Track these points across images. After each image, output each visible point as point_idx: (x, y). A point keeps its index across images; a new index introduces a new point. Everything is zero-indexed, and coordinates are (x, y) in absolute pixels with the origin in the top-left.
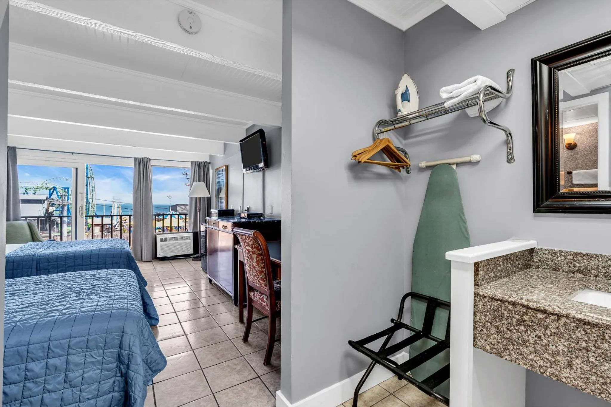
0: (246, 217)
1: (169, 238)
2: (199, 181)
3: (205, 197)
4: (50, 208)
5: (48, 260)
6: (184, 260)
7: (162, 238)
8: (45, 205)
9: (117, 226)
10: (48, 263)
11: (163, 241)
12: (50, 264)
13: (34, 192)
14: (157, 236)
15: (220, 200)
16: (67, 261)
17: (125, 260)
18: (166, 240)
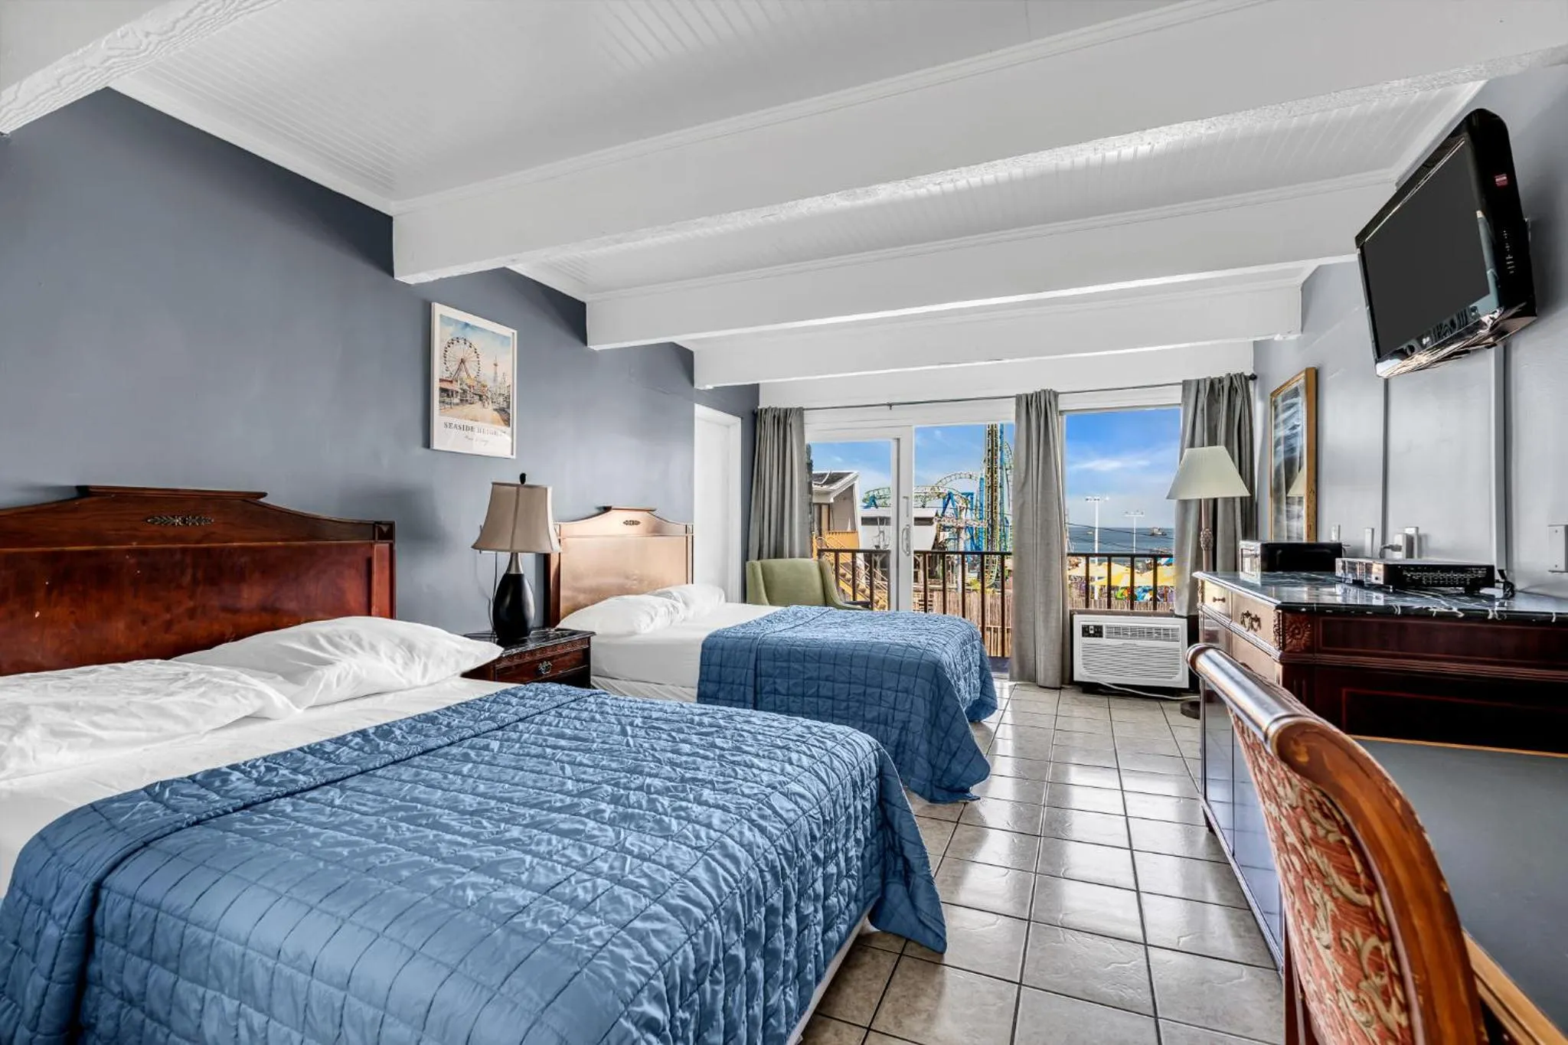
0: (1381, 582)
1: (1108, 627)
2: (1213, 441)
3: (1234, 499)
4: (942, 534)
5: (774, 655)
6: (1156, 704)
7: (1088, 626)
8: (934, 529)
10: (775, 661)
11: (1089, 635)
12: (778, 664)
13: (922, 504)
14: (1076, 617)
15: (1284, 507)
16: (806, 664)
17: (928, 686)
18: (1098, 632)
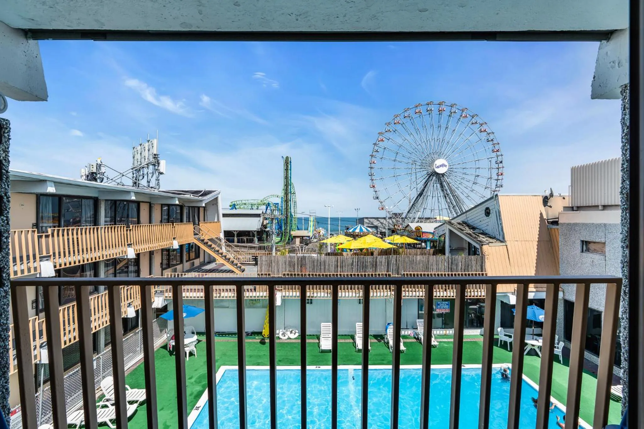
4: (265, 221)
8: (261, 219)
9: (313, 238)
13: (257, 208)
